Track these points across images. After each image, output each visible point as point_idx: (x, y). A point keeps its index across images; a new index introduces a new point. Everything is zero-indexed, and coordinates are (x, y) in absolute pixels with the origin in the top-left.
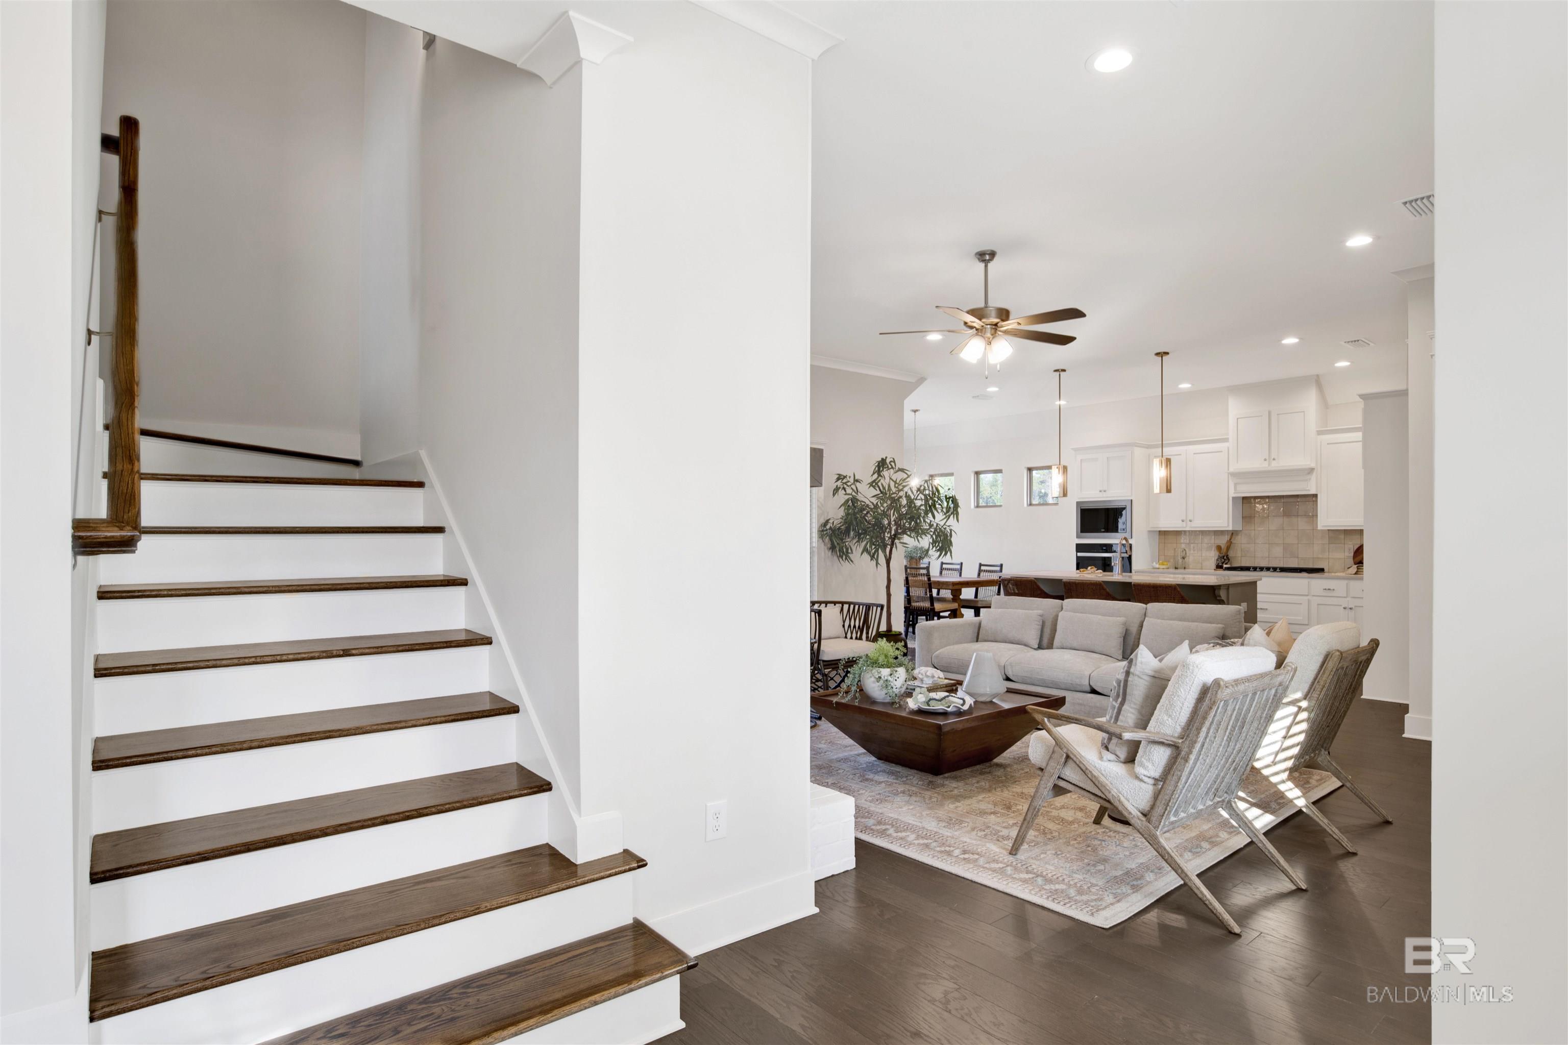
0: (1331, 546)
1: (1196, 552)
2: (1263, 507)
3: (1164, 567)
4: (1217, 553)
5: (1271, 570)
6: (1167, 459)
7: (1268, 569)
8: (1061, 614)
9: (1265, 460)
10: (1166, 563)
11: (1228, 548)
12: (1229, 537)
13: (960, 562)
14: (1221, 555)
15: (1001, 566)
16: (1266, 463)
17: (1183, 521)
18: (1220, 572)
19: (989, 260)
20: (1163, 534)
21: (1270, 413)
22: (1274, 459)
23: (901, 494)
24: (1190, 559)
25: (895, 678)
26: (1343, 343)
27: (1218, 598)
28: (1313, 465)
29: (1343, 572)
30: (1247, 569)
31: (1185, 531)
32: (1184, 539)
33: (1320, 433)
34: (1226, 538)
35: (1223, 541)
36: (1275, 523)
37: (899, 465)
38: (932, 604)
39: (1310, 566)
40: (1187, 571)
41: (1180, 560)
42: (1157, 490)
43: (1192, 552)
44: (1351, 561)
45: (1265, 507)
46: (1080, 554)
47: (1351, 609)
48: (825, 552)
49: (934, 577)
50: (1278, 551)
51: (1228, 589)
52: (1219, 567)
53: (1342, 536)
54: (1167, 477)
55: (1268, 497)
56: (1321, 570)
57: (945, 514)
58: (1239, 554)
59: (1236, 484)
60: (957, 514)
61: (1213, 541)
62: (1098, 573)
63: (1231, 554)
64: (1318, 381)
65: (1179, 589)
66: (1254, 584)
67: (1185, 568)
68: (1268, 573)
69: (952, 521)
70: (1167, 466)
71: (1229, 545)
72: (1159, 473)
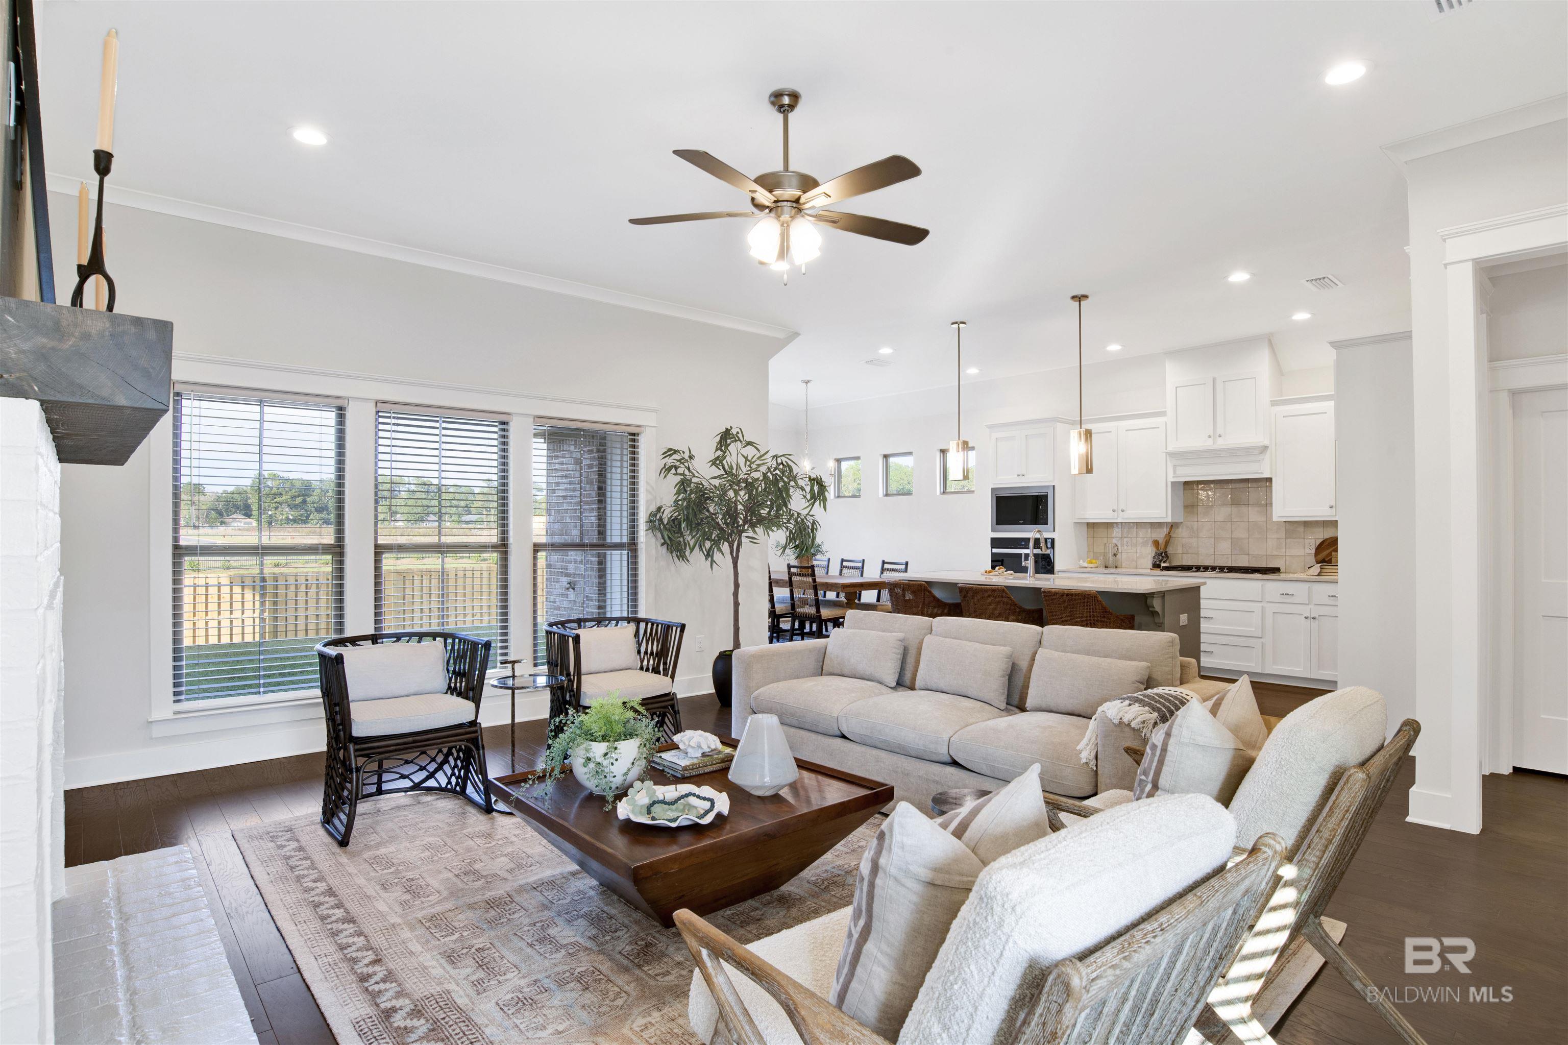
0: (1288, 540)
1: (1130, 548)
2: (1208, 494)
3: (1092, 565)
4: (1154, 550)
5: (1218, 570)
6: (1087, 430)
7: (1214, 568)
8: (927, 639)
9: (1210, 437)
10: (1094, 561)
11: (1167, 543)
12: (1168, 530)
13: (861, 559)
14: (1159, 552)
15: (907, 564)
16: (1211, 440)
17: (1114, 511)
18: (1158, 572)
19: (789, 106)
20: (1092, 526)
21: (1214, 380)
22: (1220, 436)
23: (756, 475)
24: (1123, 556)
25: (612, 761)
26: (1304, 281)
27: (1151, 609)
28: (1266, 442)
29: (1304, 572)
30: (1188, 568)
31: (1116, 523)
32: (1117, 532)
33: (1274, 403)
34: (1164, 531)
35: (1161, 535)
36: (1222, 513)
37: (748, 438)
38: (818, 611)
39: (1264, 565)
40: (1119, 570)
41: (1111, 558)
42: (1075, 471)
43: (1125, 547)
44: (1312, 560)
45: (1210, 493)
46: (995, 550)
47: (1314, 618)
48: (656, 548)
49: (820, 577)
50: (1225, 547)
51: (1163, 597)
52: (1156, 566)
53: (1301, 529)
54: (1087, 453)
55: (1213, 482)
56: (1276, 570)
57: (808, 501)
58: (1180, 551)
59: (1175, 467)
60: (825, 500)
61: (1149, 535)
62: (1006, 575)
63: (1170, 550)
64: (1270, 341)
65: (1100, 598)
66: (1196, 590)
67: (1116, 567)
68: (1214, 574)
69: (817, 509)
70: (1086, 440)
71: (1168, 540)
72: (1077, 448)
